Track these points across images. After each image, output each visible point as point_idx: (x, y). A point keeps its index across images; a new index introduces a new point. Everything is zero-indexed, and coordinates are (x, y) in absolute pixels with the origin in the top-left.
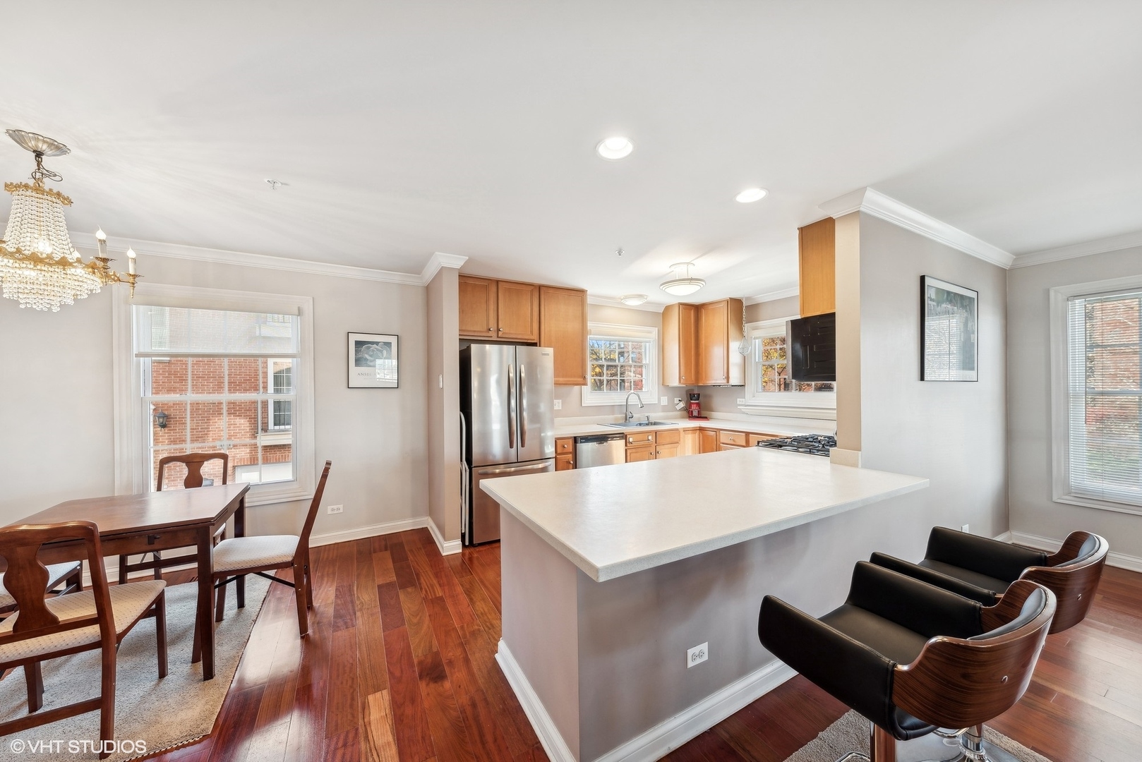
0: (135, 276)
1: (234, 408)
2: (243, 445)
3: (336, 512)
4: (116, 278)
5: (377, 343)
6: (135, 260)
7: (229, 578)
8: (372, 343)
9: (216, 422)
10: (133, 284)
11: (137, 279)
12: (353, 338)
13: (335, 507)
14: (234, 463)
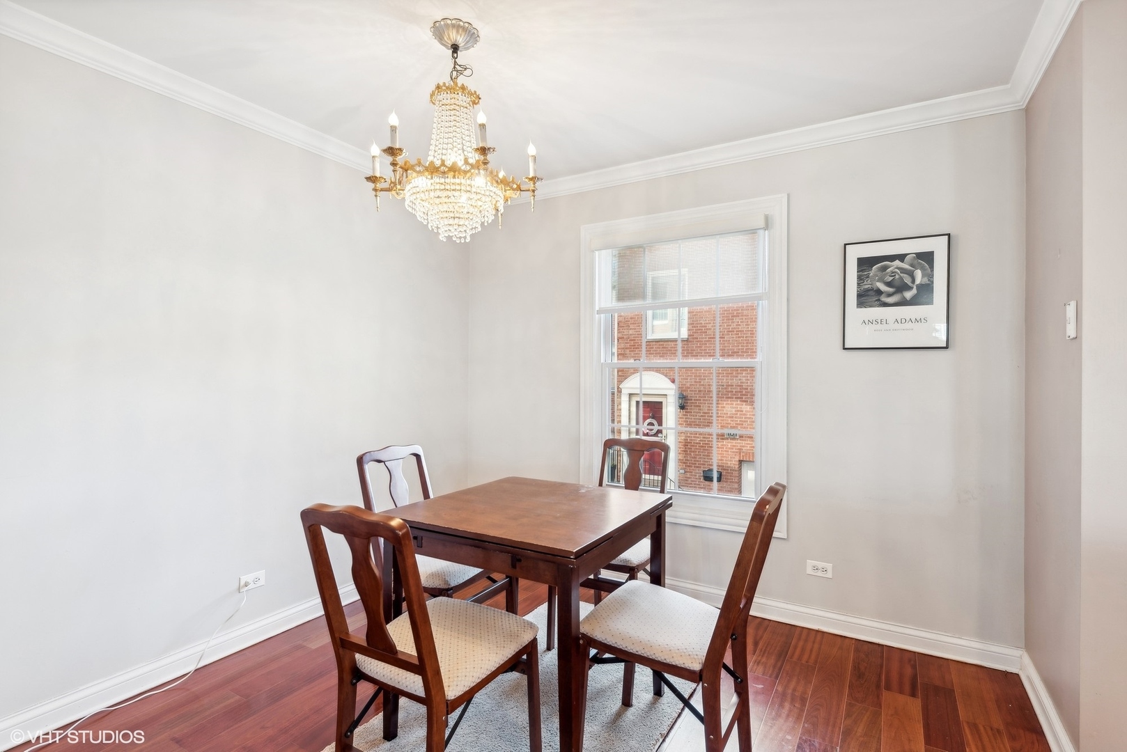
0: (533, 179)
1: (740, 392)
2: (749, 437)
3: (819, 574)
4: (515, 186)
5: (901, 257)
6: (535, 158)
7: (607, 656)
8: (892, 258)
9: (724, 407)
10: (534, 191)
11: (538, 184)
12: (855, 253)
13: (820, 564)
14: (740, 457)
